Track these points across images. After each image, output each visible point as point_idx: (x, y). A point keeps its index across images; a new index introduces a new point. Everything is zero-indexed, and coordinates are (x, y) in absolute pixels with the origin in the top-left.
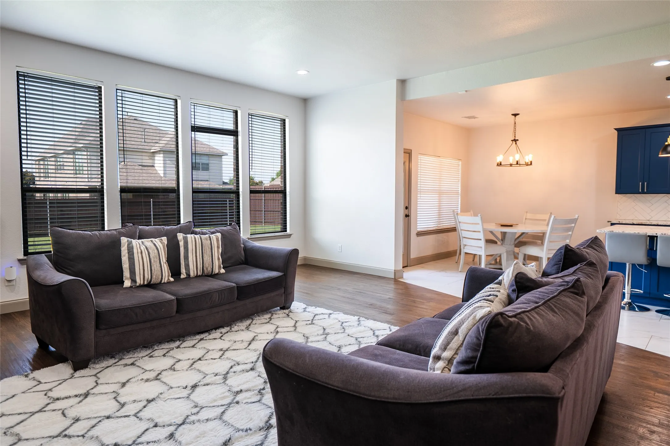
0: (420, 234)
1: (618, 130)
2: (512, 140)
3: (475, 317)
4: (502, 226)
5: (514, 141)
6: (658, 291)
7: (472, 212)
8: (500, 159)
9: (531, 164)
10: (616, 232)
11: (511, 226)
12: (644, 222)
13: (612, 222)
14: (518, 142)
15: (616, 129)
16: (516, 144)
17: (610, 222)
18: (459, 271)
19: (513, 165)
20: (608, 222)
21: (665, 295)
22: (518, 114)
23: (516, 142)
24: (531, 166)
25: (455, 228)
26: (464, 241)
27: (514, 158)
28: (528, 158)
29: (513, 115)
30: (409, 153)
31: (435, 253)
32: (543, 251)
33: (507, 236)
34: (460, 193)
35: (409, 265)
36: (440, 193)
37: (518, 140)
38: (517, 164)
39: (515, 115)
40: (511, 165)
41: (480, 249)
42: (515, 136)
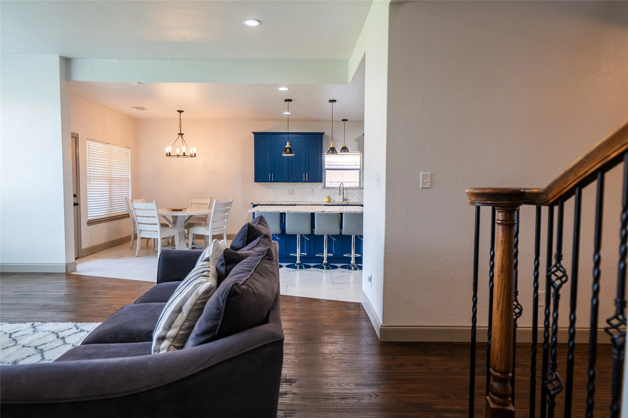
0: (91, 223)
1: (255, 134)
2: (178, 134)
3: (198, 292)
4: (173, 210)
5: (180, 135)
6: (286, 252)
7: (144, 199)
8: (168, 149)
9: (195, 156)
10: (261, 211)
11: (181, 210)
12: (273, 203)
13: (253, 204)
14: (183, 136)
15: (253, 132)
16: (182, 137)
17: (253, 203)
18: (136, 256)
19: (180, 156)
20: (251, 203)
21: (290, 254)
22: (183, 111)
23: (182, 135)
24: (195, 157)
25: (129, 214)
26: (140, 227)
27: (181, 150)
28: (193, 150)
29: (178, 111)
30: (75, 138)
31: (107, 241)
32: (208, 230)
33: (178, 219)
34: (130, 180)
35: (80, 256)
36: (111, 180)
37: (183, 134)
38: (184, 155)
39: (180, 112)
40: (178, 156)
41: (156, 233)
42: (181, 131)
